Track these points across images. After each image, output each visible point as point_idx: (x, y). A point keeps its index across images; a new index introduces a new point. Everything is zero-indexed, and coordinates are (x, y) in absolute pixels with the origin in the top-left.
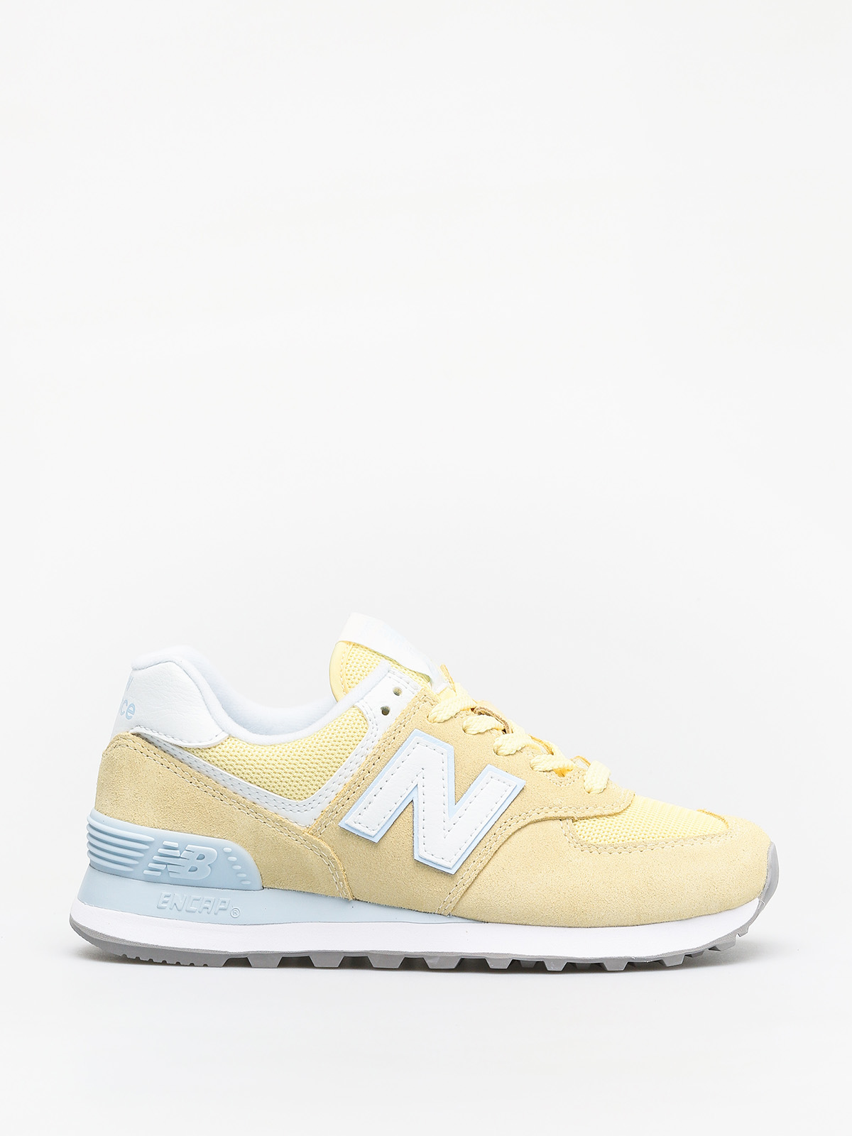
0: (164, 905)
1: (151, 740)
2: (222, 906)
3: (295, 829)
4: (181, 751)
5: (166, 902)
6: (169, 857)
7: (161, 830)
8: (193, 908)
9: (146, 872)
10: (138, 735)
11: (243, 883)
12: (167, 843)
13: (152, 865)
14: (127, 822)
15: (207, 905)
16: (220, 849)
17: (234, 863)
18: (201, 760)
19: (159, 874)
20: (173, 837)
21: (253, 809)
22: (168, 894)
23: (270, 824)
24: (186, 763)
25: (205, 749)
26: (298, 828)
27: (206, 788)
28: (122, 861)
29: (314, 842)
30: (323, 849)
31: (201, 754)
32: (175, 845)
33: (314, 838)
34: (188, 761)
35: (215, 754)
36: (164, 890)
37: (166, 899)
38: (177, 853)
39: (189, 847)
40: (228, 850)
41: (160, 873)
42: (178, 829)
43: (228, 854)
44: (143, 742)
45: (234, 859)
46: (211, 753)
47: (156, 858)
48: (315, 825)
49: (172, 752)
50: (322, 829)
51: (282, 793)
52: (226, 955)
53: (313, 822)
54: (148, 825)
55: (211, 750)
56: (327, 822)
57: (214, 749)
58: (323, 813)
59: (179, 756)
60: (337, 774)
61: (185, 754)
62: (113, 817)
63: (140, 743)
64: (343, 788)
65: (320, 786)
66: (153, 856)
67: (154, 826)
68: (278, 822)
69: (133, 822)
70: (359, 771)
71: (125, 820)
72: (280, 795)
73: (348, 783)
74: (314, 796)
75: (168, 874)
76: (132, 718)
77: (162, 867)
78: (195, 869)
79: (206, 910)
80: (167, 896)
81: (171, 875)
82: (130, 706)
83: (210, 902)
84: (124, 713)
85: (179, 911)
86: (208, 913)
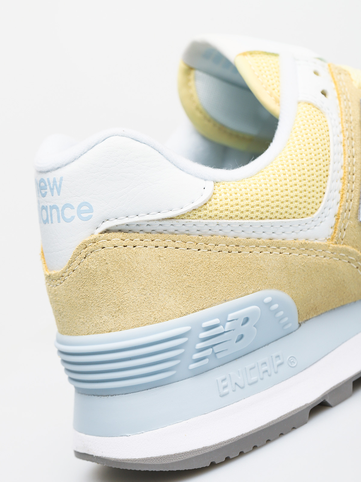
0: (226, 391)
1: (128, 228)
2: (279, 362)
3: (320, 246)
4: (171, 222)
5: (225, 387)
6: (214, 337)
7: (192, 315)
8: (254, 378)
9: (192, 366)
10: (107, 231)
11: (286, 327)
12: (206, 324)
13: (196, 356)
15: (265, 368)
16: (259, 302)
17: (277, 311)
18: (202, 221)
19: (206, 361)
22: (223, 377)
23: (296, 253)
24: (183, 233)
25: (201, 207)
26: (322, 243)
27: (218, 248)
29: (342, 250)
30: (349, 253)
32: (216, 321)
33: (341, 246)
34: (183, 229)
35: (214, 207)
36: (217, 375)
37: (225, 383)
38: (220, 329)
39: (230, 316)
40: (267, 300)
41: (207, 359)
43: (270, 304)
44: (120, 235)
45: (275, 306)
46: (210, 208)
47: (200, 345)
48: (335, 233)
49: (160, 229)
50: (342, 234)
51: (295, 215)
52: (308, 408)
53: (332, 231)
54: (175, 316)
55: (208, 205)
56: (345, 224)
57: (210, 203)
58: (337, 216)
59: (172, 229)
60: (330, 172)
61: (178, 224)
62: (125, 328)
63: (116, 238)
64: (341, 184)
65: (324, 190)
66: (195, 346)
67: (182, 315)
68: (303, 247)
69: (156, 321)
70: (345, 160)
71: (143, 324)
72: (294, 218)
73: (342, 176)
74: (323, 204)
75: (216, 357)
76: (90, 217)
77: (209, 352)
78: (242, 337)
79: (266, 374)
80: (224, 380)
81: (219, 356)
82: (80, 206)
83: (265, 363)
84: (73, 218)
85: (242, 388)
86: (270, 375)
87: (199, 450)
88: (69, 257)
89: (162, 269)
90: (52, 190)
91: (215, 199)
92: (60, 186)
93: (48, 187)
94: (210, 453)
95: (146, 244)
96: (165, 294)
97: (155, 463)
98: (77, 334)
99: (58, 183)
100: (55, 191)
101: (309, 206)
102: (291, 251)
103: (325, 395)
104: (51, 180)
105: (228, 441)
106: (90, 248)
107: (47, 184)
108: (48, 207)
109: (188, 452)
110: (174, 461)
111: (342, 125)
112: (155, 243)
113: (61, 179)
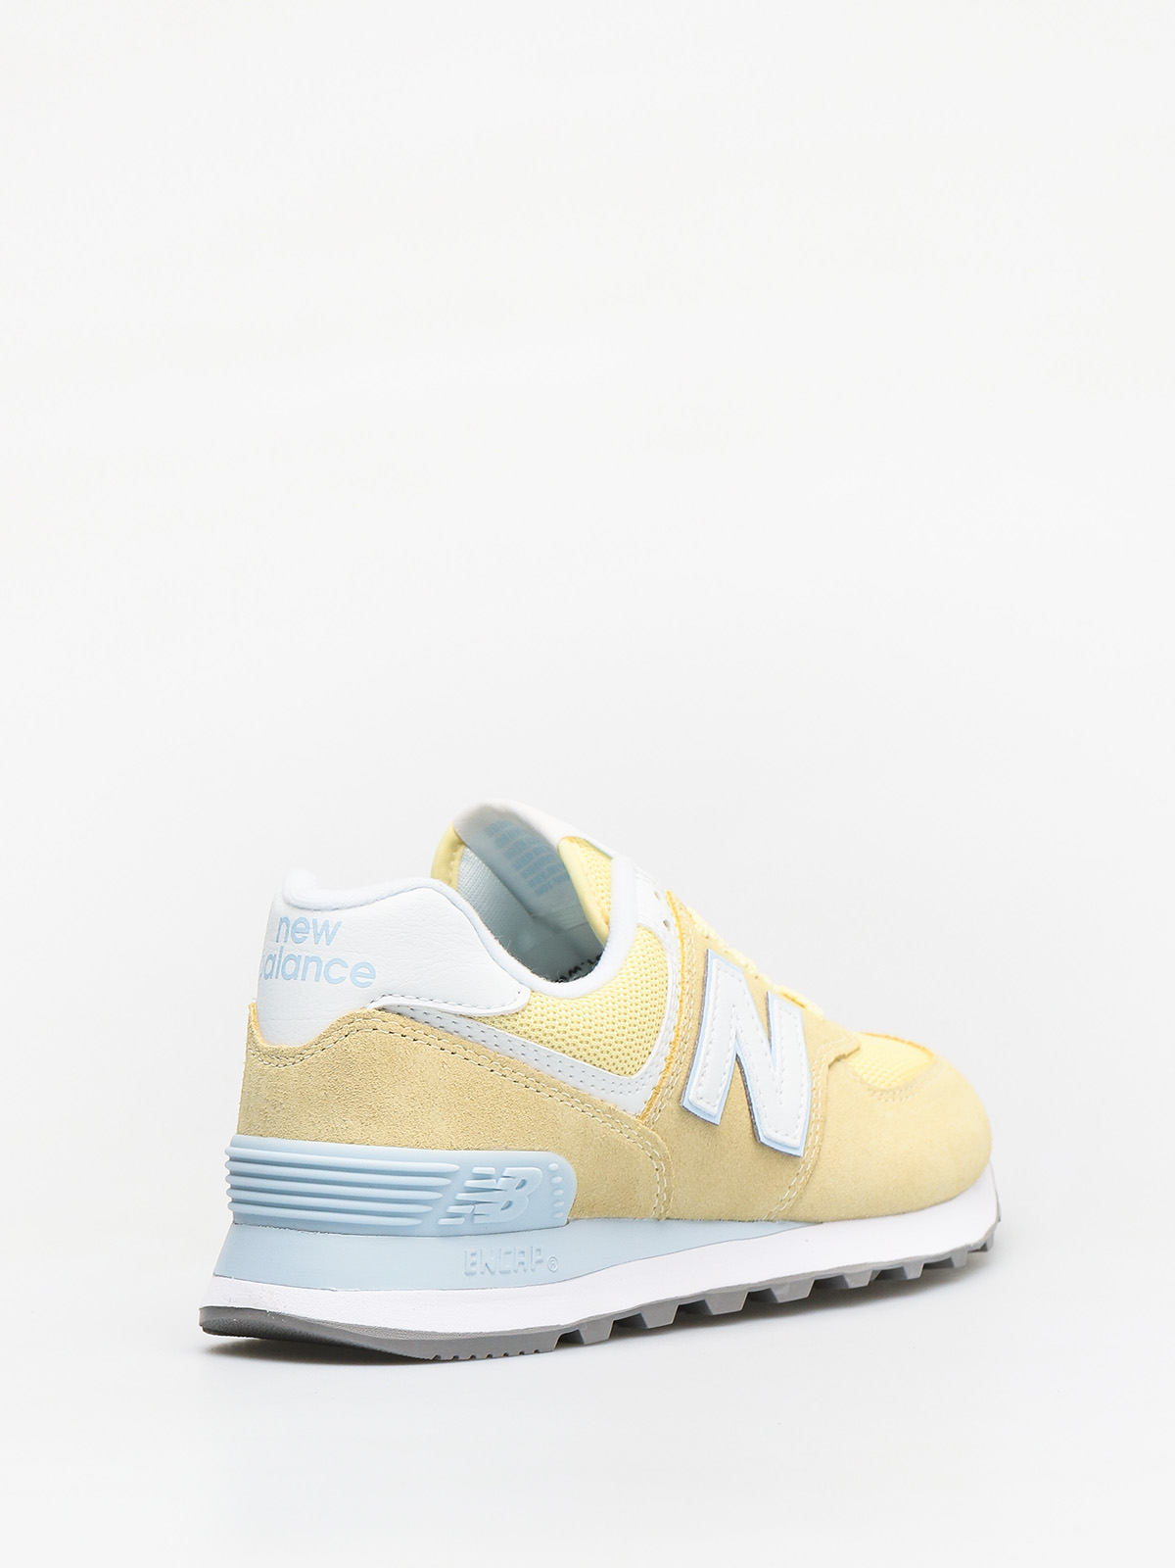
0: (473, 1269)
1: (412, 1013)
2: (539, 1257)
3: (628, 1120)
4: (467, 1022)
5: (473, 1264)
6: (482, 1189)
7: (462, 1151)
8: (507, 1267)
9: (444, 1221)
10: (386, 1009)
12: (477, 1170)
13: (453, 1209)
14: (405, 1149)
15: (522, 1258)
16: (543, 1167)
17: (556, 1187)
18: (506, 1033)
20: (483, 1160)
21: (576, 1097)
23: (600, 1118)
24: (478, 1042)
25: (511, 1015)
26: (631, 1118)
27: (515, 1077)
28: (399, 1211)
29: (650, 1137)
30: (656, 1146)
31: (507, 1023)
32: (489, 1171)
33: (650, 1131)
34: (480, 1037)
35: (527, 1020)
37: (474, 1259)
38: (490, 1183)
39: (509, 1171)
40: (553, 1166)
41: (462, 1220)
42: (487, 1145)
43: (554, 1174)
44: (401, 1020)
45: (558, 1180)
46: (521, 1021)
47: (462, 1196)
48: (648, 1110)
49: (452, 1027)
50: (656, 1116)
51: (613, 1068)
52: (560, 1330)
53: (645, 1106)
54: (443, 1147)
55: (520, 1016)
56: (662, 1104)
57: (523, 1013)
58: (656, 1090)
59: (466, 1032)
60: (662, 1028)
61: (476, 1029)
62: (374, 1144)
63: (394, 1022)
64: (670, 1050)
65: (650, 1049)
66: (455, 1195)
67: (452, 1148)
68: (610, 1114)
69: (417, 1145)
70: (679, 1021)
71: (400, 1145)
72: (610, 1071)
73: (673, 1040)
74: (645, 1066)
75: (472, 1219)
76: (369, 984)
77: (468, 1209)
78: (510, 1204)
79: (522, 1267)
80: (473, 1254)
81: (477, 1220)
82: (358, 966)
83: (523, 1252)
84: (343, 979)
85: (492, 1273)
86: (525, 1271)
87: (426, 1333)
88: (321, 1031)
89: (443, 1080)
90: (317, 936)
91: (530, 1011)
92: (334, 933)
93: (311, 931)
94: (440, 1342)
95: (432, 1041)
96: (437, 1114)
97: (366, 1334)
98: (297, 1138)
99: (331, 929)
100: (323, 937)
101: (631, 1063)
102: (595, 1114)
103: (581, 1324)
104: (320, 923)
105: (464, 1334)
106: (356, 1024)
107: (311, 926)
108: (303, 957)
109: (412, 1332)
110: (392, 1338)
111: (682, 975)
112: (441, 1043)
113: (339, 924)
